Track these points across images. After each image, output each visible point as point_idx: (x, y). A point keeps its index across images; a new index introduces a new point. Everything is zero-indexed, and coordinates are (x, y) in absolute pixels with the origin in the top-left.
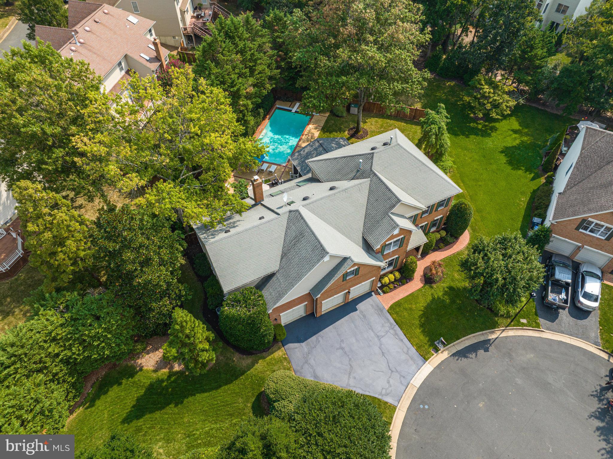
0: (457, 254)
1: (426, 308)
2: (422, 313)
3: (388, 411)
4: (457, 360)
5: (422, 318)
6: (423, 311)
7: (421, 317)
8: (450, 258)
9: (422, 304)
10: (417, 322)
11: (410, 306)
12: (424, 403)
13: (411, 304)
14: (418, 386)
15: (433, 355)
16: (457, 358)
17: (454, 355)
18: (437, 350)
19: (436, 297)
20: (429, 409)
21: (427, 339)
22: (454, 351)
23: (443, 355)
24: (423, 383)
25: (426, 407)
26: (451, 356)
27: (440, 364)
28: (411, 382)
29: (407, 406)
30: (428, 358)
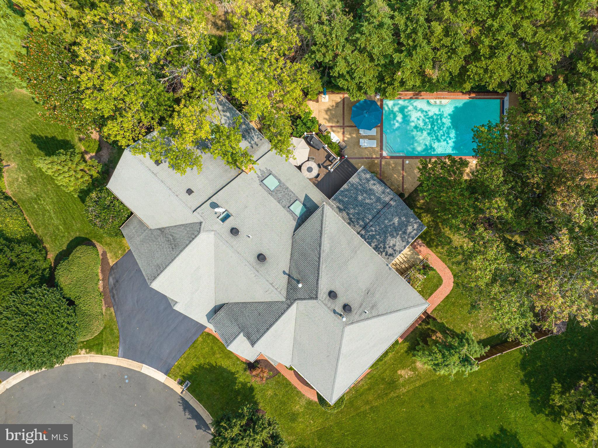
0: (297, 392)
1: (220, 367)
2: (214, 365)
3: (111, 350)
4: (179, 402)
5: (208, 365)
6: (216, 365)
7: (209, 364)
8: (290, 384)
9: (225, 363)
10: (202, 361)
11: (217, 352)
12: (129, 378)
13: (220, 353)
14: (142, 371)
15: (175, 380)
16: (181, 402)
17: (182, 399)
18: (181, 383)
19: (237, 376)
20: (126, 383)
21: (189, 373)
22: (187, 398)
23: (178, 389)
24: (147, 376)
25: (127, 381)
26: (180, 396)
27: (169, 387)
28: (144, 365)
29: (122, 365)
30: (170, 377)
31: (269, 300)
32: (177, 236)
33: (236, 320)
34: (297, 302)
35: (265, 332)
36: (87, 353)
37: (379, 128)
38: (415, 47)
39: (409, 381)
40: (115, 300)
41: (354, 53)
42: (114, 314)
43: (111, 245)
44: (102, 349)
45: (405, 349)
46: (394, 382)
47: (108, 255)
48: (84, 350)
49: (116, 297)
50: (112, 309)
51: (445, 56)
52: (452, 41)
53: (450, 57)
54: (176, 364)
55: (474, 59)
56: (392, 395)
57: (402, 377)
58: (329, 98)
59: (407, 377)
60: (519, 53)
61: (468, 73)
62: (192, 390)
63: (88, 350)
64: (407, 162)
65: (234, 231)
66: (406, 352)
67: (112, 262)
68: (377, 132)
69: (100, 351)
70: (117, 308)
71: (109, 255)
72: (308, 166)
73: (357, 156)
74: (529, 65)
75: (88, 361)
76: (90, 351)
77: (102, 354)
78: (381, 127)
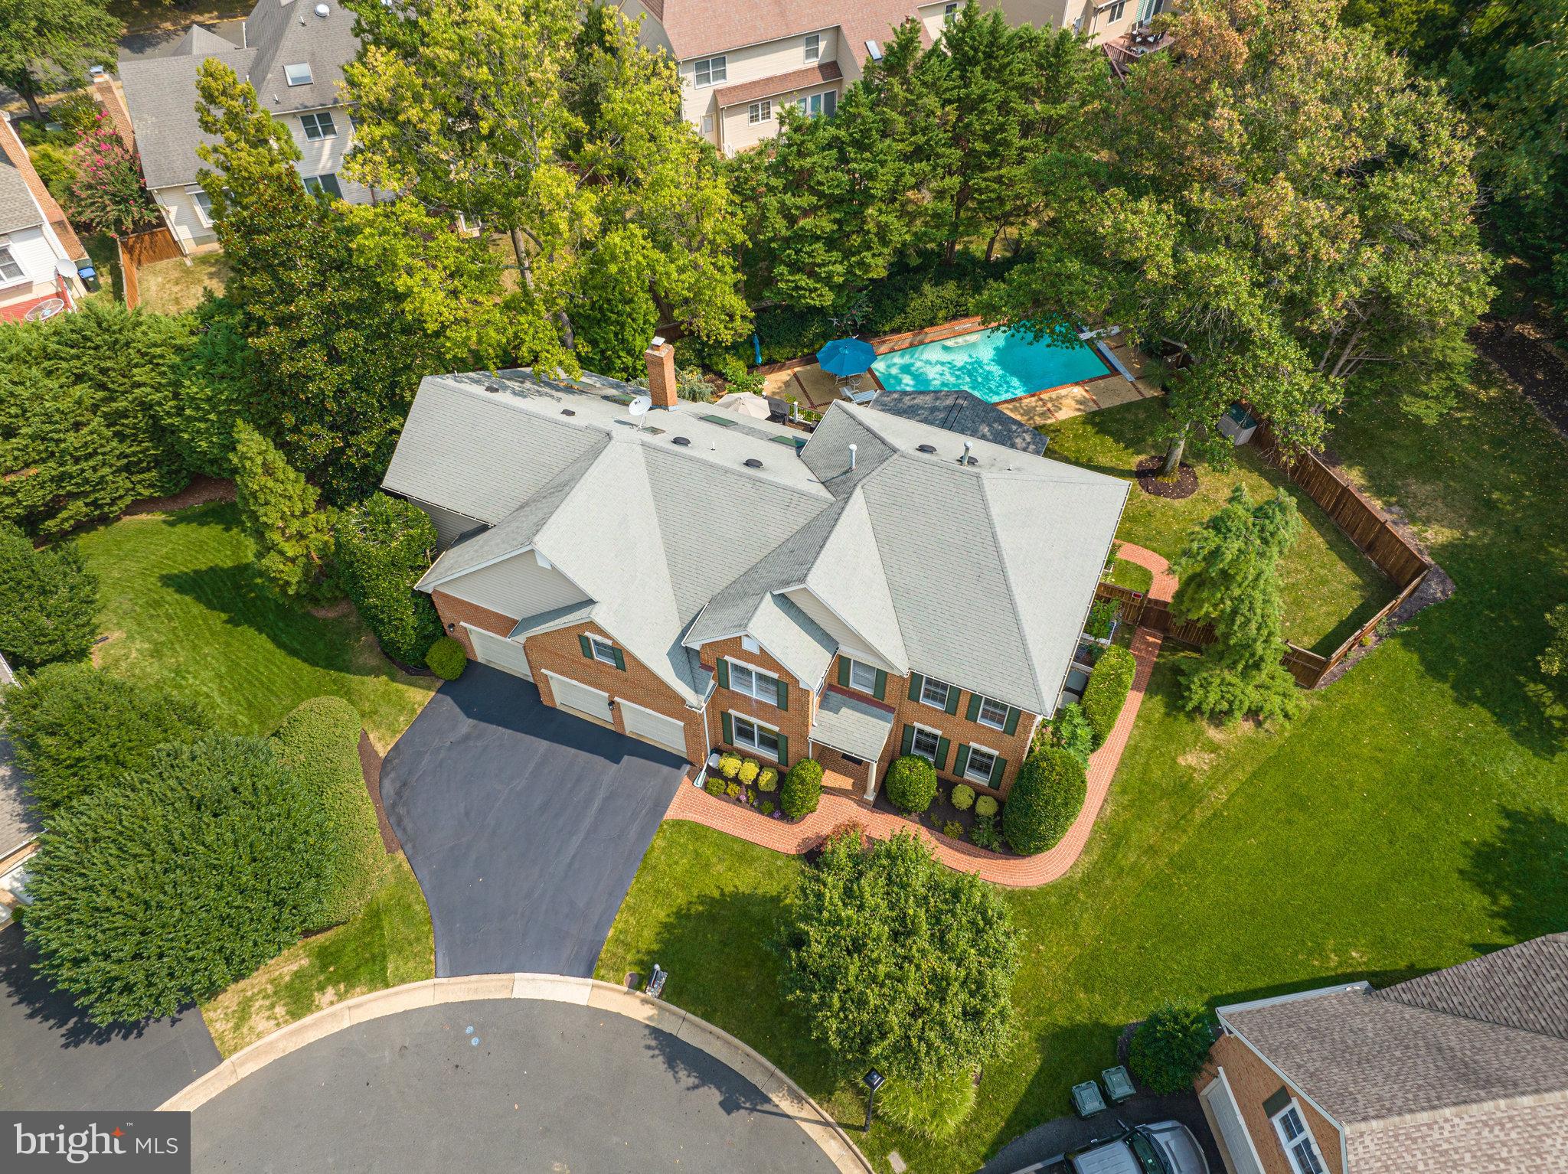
1: (735, 896)
2: (716, 894)
3: (412, 964)
4: (649, 1047)
5: (702, 903)
6: (723, 894)
7: (703, 899)
9: (744, 881)
10: (681, 898)
11: (714, 860)
12: (480, 1030)
13: (721, 860)
14: (516, 995)
15: (620, 983)
16: (653, 1043)
17: (656, 1032)
18: (639, 983)
19: (788, 901)
20: (472, 1049)
21: (655, 947)
22: (668, 1027)
23: (634, 1007)
24: (532, 1003)
25: (475, 1041)
26: (647, 1026)
27: (607, 1014)
28: (517, 975)
29: (453, 998)
30: (602, 978)
36: (341, 997)
39: (1218, 775)
40: (404, 830)
42: (406, 866)
43: (376, 712)
44: (384, 969)
45: (1162, 710)
46: (1184, 787)
47: (371, 736)
48: (330, 991)
49: (406, 821)
50: (400, 855)
54: (610, 933)
56: (1198, 817)
57: (1195, 770)
59: (1206, 767)
62: (674, 994)
63: (342, 986)
66: (1168, 715)
67: (382, 750)
69: (380, 980)
70: (414, 847)
75: (346, 1024)
76: (351, 987)
77: (387, 986)
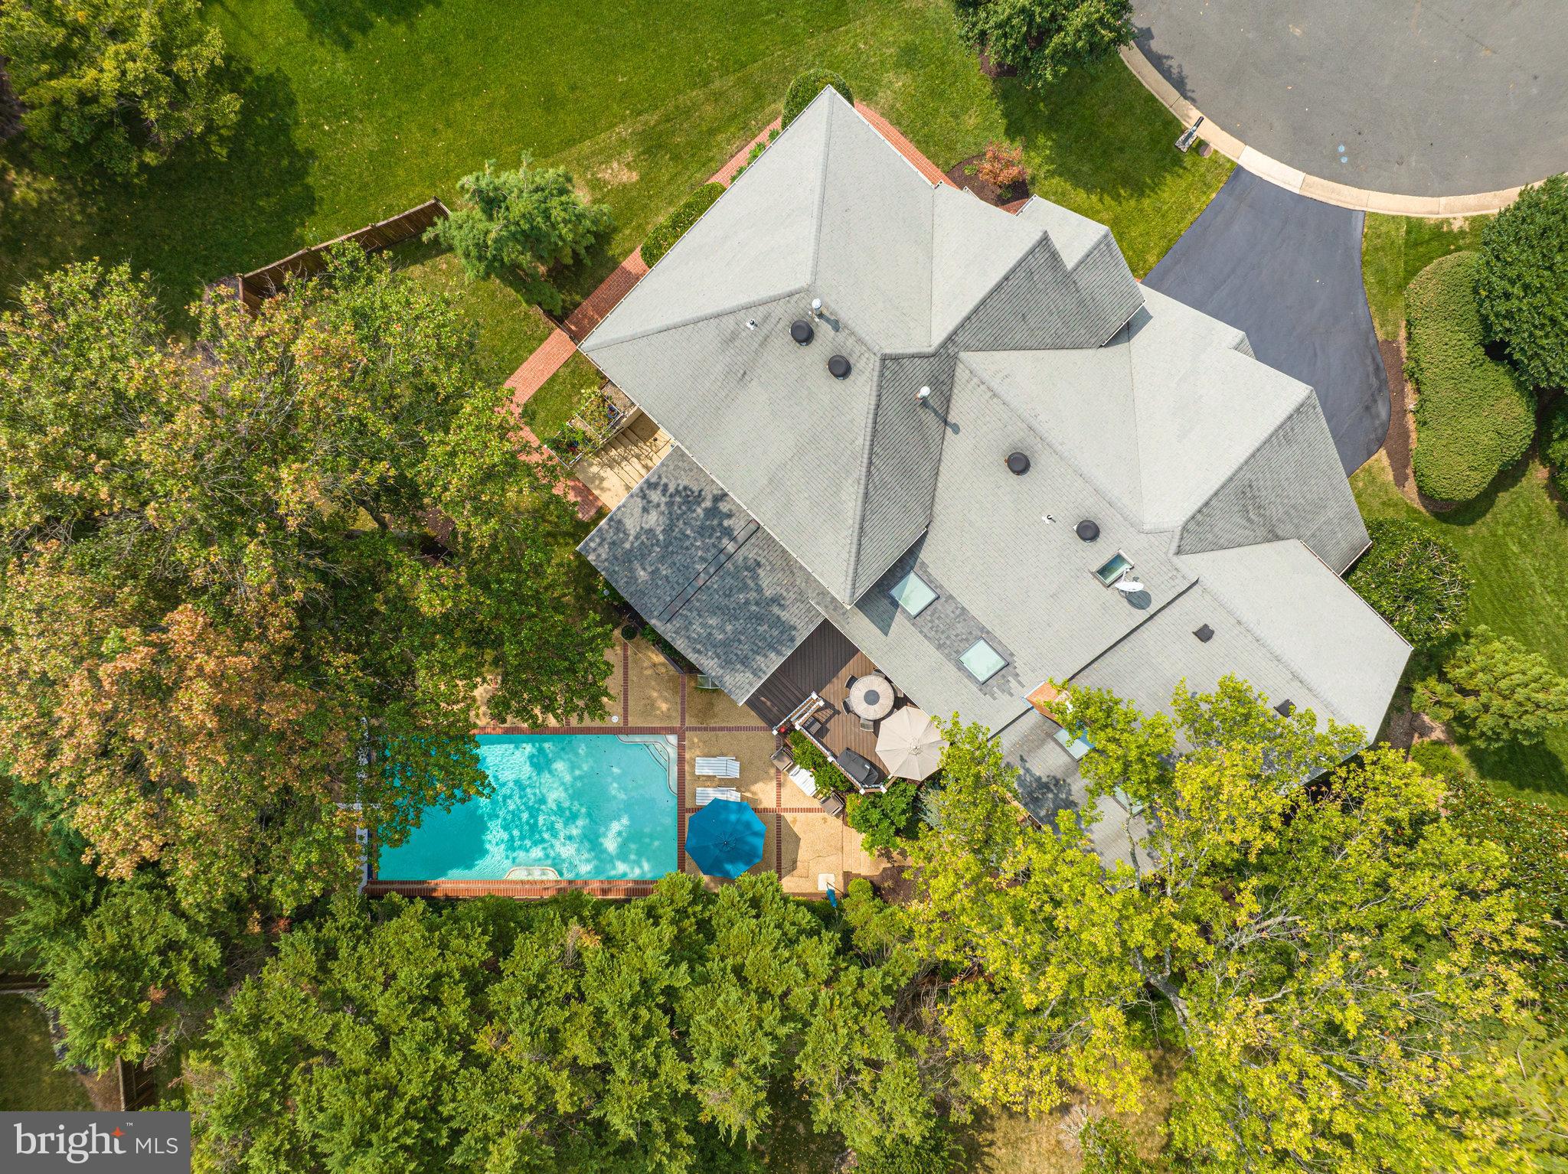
0: (899, 124)
3: (1383, 229)
8: (918, 142)
10: (1146, 202)
12: (1336, 157)
14: (1301, 175)
15: (1216, 152)
18: (1201, 146)
20: (1345, 144)
23: (1210, 132)
24: (1290, 163)
27: (1231, 133)
28: (1297, 191)
29: (1354, 191)
30: (1229, 160)
31: (998, 355)
32: (1238, 519)
33: (1081, 303)
34: (931, 350)
35: (1013, 270)
36: (1447, 221)
37: (688, 805)
38: (635, 1002)
39: (608, 155)
40: (1374, 359)
41: (784, 988)
42: (1376, 324)
43: (1384, 503)
44: (1408, 232)
45: (618, 237)
46: (647, 151)
47: (1391, 478)
48: (1456, 227)
49: (1371, 369)
50: (1380, 335)
51: (553, 979)
52: (540, 1018)
53: (541, 977)
54: (1214, 195)
55: (476, 975)
56: (652, 118)
57: (628, 164)
58: (816, 883)
59: (615, 165)
60: (365, 987)
61: (487, 938)
62: (1171, 126)
63: (1445, 229)
64: (615, 719)
65: (1089, 534)
66: (615, 230)
67: (1381, 457)
68: (694, 795)
69: (1414, 225)
70: (1367, 340)
71: (1389, 476)
72: (876, 707)
73: (743, 735)
74: (336, 959)
75: (1443, 200)
76: (1439, 226)
77: (1408, 218)
78: (682, 810)
